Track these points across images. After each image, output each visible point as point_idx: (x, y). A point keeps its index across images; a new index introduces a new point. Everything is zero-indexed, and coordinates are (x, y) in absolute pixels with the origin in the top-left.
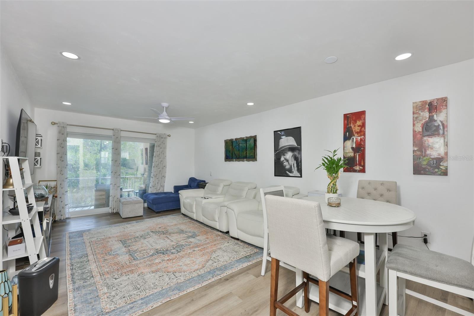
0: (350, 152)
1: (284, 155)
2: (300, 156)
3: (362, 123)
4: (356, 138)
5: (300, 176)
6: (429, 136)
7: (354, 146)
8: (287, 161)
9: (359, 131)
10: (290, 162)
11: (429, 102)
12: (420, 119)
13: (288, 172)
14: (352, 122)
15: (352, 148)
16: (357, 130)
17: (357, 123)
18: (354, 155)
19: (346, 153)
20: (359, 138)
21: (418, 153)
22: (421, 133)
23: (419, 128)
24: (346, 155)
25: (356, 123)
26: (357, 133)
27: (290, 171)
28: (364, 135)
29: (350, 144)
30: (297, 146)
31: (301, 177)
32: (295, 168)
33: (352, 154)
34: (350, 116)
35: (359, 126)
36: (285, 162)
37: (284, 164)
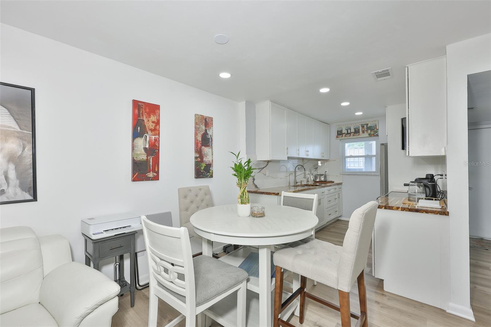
0: (142, 154)
3: (157, 120)
4: (150, 136)
6: (205, 145)
7: (147, 146)
9: (153, 128)
11: (205, 118)
12: (200, 130)
14: (145, 114)
15: (145, 149)
16: (151, 127)
17: (151, 118)
18: (147, 159)
19: (137, 154)
20: (153, 137)
21: (199, 159)
22: (201, 142)
23: (199, 138)
24: (136, 158)
25: (150, 117)
26: (152, 130)
28: (159, 134)
29: (141, 143)
30: (19, 130)
33: (144, 157)
34: (142, 105)
35: (153, 122)
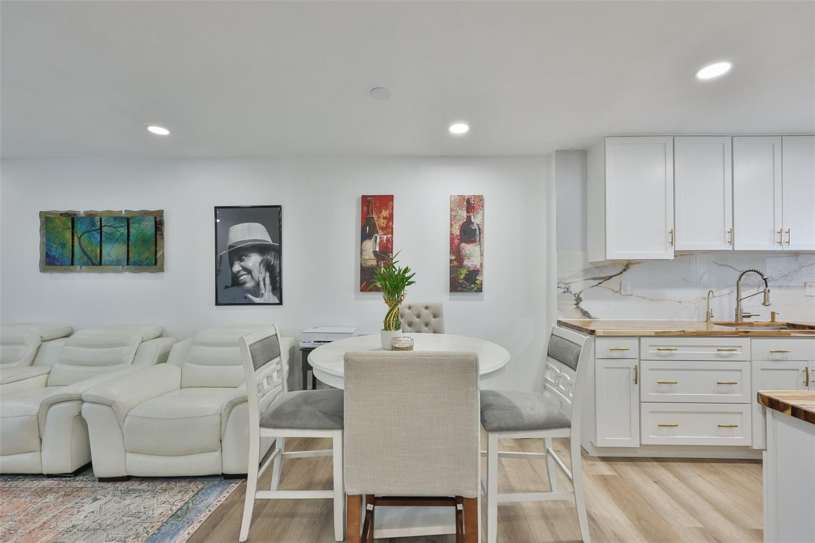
0: (371, 259)
1: (241, 260)
2: (278, 263)
3: (390, 214)
4: (380, 236)
5: (278, 302)
6: (467, 242)
7: (377, 249)
8: (249, 272)
9: (385, 226)
10: (256, 274)
11: (467, 198)
12: (458, 219)
13: (249, 296)
14: (375, 210)
15: (375, 252)
16: (382, 225)
17: (383, 213)
18: (378, 264)
19: (366, 260)
20: (385, 237)
21: (455, 263)
22: (459, 238)
23: (457, 232)
24: (365, 264)
25: (381, 213)
26: (383, 229)
27: (256, 291)
28: (392, 234)
29: (369, 245)
30: (272, 243)
31: (281, 303)
32: (267, 287)
33: (374, 263)
34: (372, 199)
35: (385, 218)
36: (243, 275)
37: (242, 278)
